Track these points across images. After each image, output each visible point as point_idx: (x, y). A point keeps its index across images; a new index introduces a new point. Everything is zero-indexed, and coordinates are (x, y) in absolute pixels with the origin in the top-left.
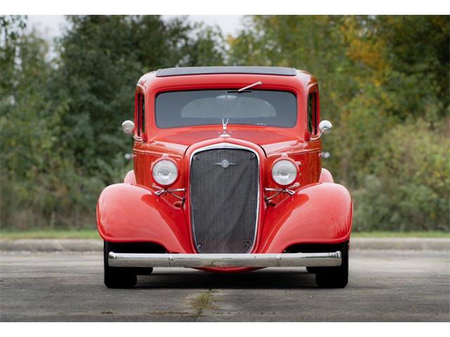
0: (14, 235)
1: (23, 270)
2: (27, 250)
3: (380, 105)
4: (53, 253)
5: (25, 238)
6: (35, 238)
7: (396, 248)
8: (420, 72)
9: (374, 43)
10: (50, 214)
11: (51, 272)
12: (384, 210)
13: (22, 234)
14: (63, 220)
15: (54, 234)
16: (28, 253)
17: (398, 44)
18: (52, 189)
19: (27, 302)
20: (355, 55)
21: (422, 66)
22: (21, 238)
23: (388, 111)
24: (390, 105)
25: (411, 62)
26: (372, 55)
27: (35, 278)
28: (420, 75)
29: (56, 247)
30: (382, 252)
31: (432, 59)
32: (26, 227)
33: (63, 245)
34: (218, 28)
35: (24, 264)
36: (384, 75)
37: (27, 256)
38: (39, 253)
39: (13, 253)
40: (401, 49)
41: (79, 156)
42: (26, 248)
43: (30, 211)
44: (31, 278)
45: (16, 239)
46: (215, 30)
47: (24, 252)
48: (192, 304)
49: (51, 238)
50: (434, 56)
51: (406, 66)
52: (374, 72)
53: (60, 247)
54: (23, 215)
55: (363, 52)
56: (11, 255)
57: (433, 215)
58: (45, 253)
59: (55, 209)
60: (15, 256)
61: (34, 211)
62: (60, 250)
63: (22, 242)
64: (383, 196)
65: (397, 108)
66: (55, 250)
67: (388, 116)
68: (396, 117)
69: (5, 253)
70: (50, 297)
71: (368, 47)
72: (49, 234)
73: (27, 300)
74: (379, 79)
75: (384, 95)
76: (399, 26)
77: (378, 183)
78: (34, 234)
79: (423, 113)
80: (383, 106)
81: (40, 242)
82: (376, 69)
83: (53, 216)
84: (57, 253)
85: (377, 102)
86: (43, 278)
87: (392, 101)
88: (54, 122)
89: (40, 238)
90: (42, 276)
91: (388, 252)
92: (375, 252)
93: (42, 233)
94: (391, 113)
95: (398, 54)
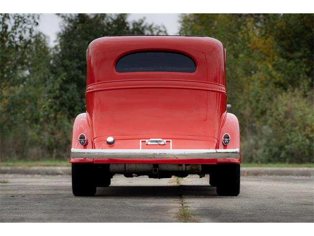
0: (30, 163)
1: (38, 189)
2: (39, 174)
3: (271, 79)
4: (56, 176)
5: (37, 165)
6: (44, 166)
7: (293, 175)
8: (297, 58)
9: (266, 39)
10: (53, 149)
11: (58, 190)
12: (276, 150)
13: (35, 163)
14: (62, 154)
15: (57, 163)
16: (39, 176)
17: (282, 39)
18: (53, 134)
19: (46, 215)
20: (254, 47)
21: (299, 54)
22: (35, 166)
23: (276, 84)
24: (278, 80)
25: (292, 52)
26: (265, 46)
27: (48, 194)
28: (297, 60)
29: (59, 172)
30: (284, 177)
31: (306, 49)
32: (37, 158)
33: (63, 171)
34: (164, 27)
35: (38, 184)
36: (273, 60)
37: (39, 178)
38: (47, 176)
39: (29, 176)
40: (284, 43)
41: (71, 112)
42: (38, 173)
43: (39, 148)
44: (45, 195)
45: (30, 166)
46: (162, 29)
47: (36, 175)
48: (177, 217)
49: (55, 166)
50: (307, 47)
51: (289, 54)
52: (267, 58)
53: (61, 172)
54: (34, 151)
55: (260, 45)
56: (27, 178)
57: (307, 153)
58: (50, 176)
59: (56, 147)
60: (30, 178)
61: (42, 148)
62: (61, 174)
63: (35, 168)
64: (274, 140)
65: (282, 81)
66: (58, 174)
67: (276, 87)
68: (282, 88)
69: (23, 176)
70: (63, 210)
71: (263, 41)
72: (54, 163)
73: (45, 213)
74: (270, 62)
75: (274, 73)
76: (284, 28)
77: (270, 131)
78: (43, 163)
79: (298, 85)
80: (273, 80)
81: (47, 168)
82: (268, 56)
83: (55, 151)
84: (60, 176)
85: (269, 78)
86: (53, 195)
87: (279, 77)
88: (55, 88)
89: (48, 166)
90: (53, 193)
91: (288, 177)
92: (278, 177)
93: (48, 163)
94: (278, 85)
95: (283, 46)
